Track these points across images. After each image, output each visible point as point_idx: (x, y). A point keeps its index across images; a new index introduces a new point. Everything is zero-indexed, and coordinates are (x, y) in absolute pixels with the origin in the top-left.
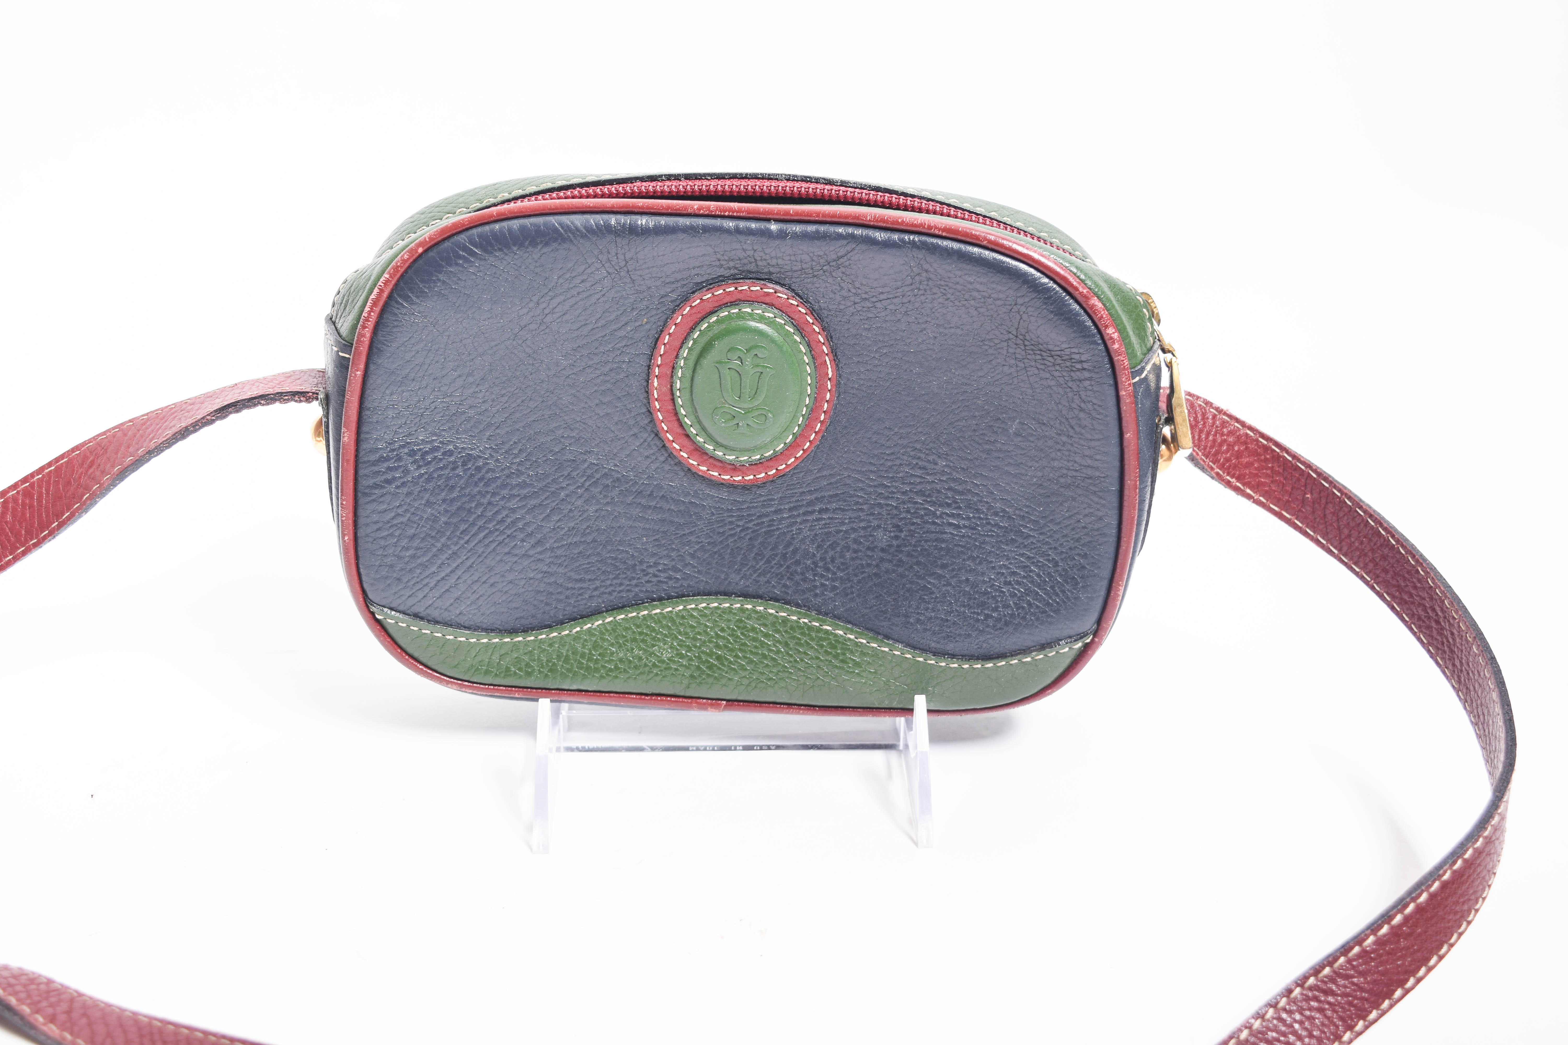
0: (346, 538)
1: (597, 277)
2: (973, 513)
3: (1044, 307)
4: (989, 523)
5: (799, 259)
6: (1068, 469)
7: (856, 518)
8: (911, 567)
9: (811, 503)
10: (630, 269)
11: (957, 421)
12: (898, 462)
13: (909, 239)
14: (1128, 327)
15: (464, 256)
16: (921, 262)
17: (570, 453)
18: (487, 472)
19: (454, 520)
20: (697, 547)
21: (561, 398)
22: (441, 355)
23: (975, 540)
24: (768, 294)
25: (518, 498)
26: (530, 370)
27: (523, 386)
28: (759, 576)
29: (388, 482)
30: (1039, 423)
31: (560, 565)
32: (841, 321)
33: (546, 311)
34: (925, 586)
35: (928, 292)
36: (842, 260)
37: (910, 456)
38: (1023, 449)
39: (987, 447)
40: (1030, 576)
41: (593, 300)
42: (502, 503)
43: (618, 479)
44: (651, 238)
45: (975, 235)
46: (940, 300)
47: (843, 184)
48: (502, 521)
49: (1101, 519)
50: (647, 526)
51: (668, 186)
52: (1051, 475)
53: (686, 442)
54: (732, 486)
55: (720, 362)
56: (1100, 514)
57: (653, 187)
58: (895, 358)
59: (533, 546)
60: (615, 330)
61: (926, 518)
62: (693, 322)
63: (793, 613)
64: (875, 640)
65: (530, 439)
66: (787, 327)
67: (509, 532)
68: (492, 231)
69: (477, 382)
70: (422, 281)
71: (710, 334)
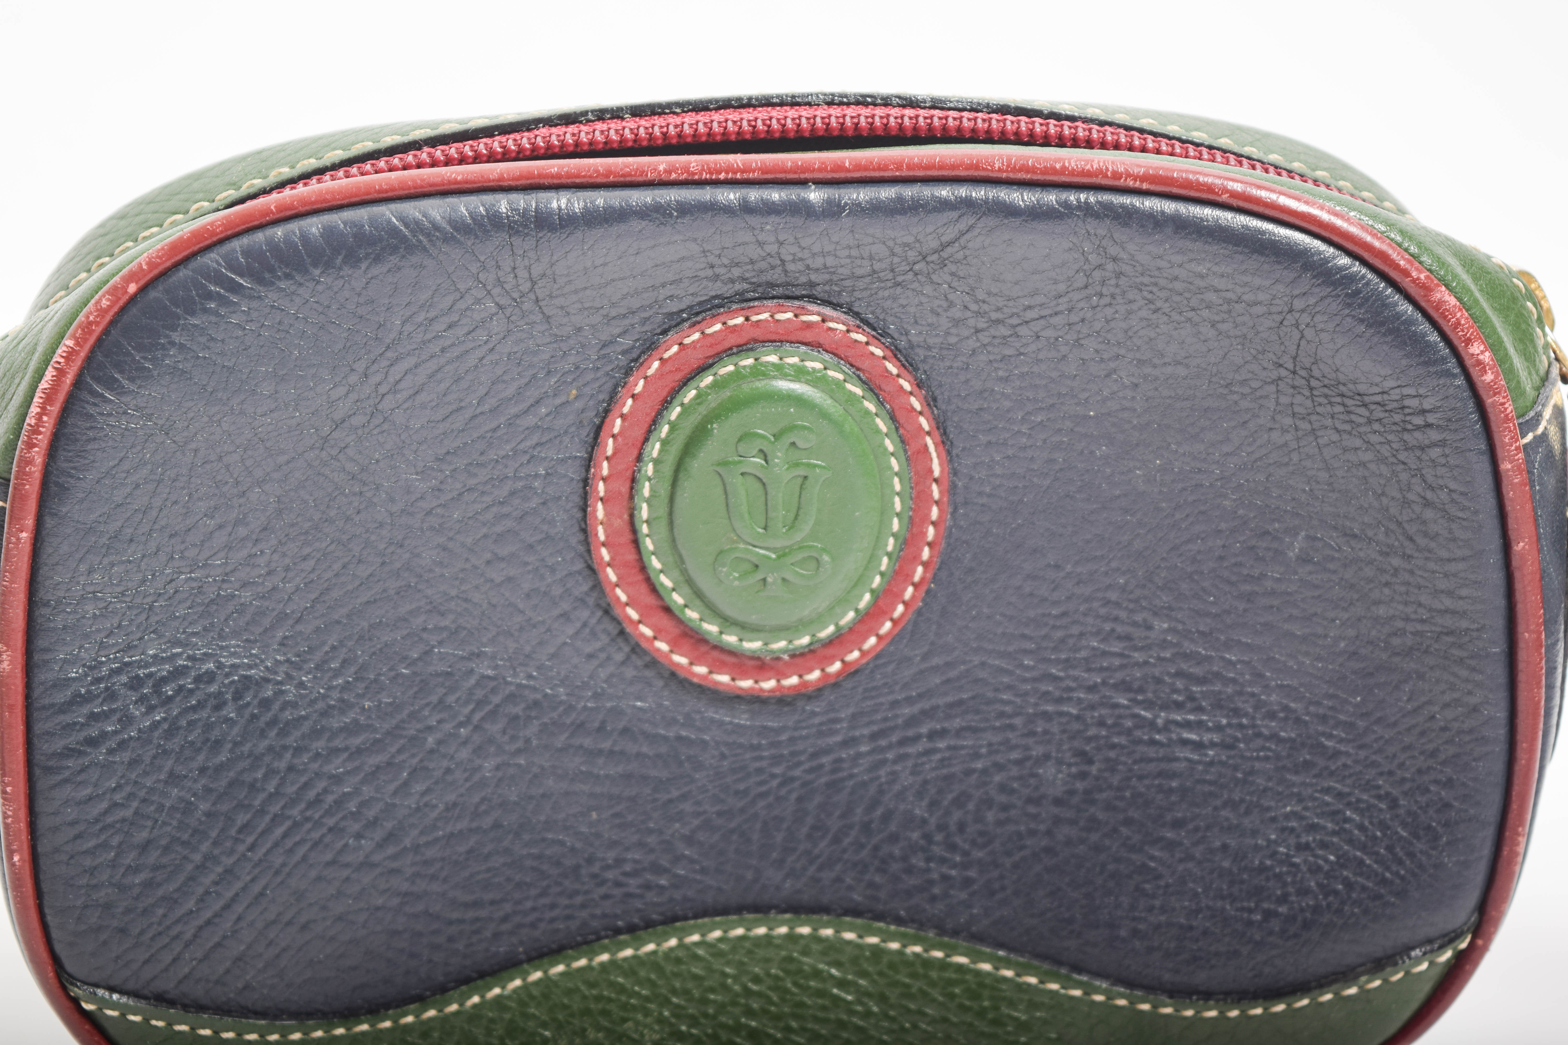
0: (16, 858)
1: (477, 317)
2: (1227, 716)
3: (1347, 311)
4: (1258, 735)
5: (866, 255)
6: (1407, 619)
7: (1000, 744)
8: (1115, 830)
9: (912, 721)
10: (540, 297)
11: (1188, 541)
12: (1075, 630)
13: (1078, 200)
14: (1505, 339)
15: (218, 293)
16: (1104, 243)
17: (441, 659)
18: (283, 709)
19: (224, 807)
20: (696, 822)
21: (418, 555)
22: (183, 488)
23: (1236, 768)
24: (809, 325)
25: (345, 755)
26: (356, 504)
27: (345, 537)
28: (820, 869)
29: (92, 742)
30: (1345, 535)
31: (433, 878)
32: (951, 367)
33: (383, 389)
34: (1144, 865)
35: (1119, 299)
36: (949, 250)
37: (1098, 616)
38: (1317, 587)
39: (1247, 588)
40: (1345, 830)
41: (472, 360)
42: (315, 766)
43: (536, 704)
44: (579, 234)
45: (1205, 184)
46: (1144, 313)
47: (936, 104)
48: (318, 801)
49: (1475, 709)
50: (598, 790)
51: (602, 132)
52: (1374, 633)
53: (664, 621)
54: (756, 700)
55: (724, 463)
56: (1473, 700)
57: (573, 135)
58: (1060, 430)
59: (380, 846)
60: (517, 416)
61: (1138, 733)
62: (667, 389)
63: (892, 937)
64: (1055, 977)
65: (361, 637)
66: (849, 386)
67: (331, 822)
68: (270, 242)
69: (254, 537)
70: (140, 348)
71: (703, 410)
